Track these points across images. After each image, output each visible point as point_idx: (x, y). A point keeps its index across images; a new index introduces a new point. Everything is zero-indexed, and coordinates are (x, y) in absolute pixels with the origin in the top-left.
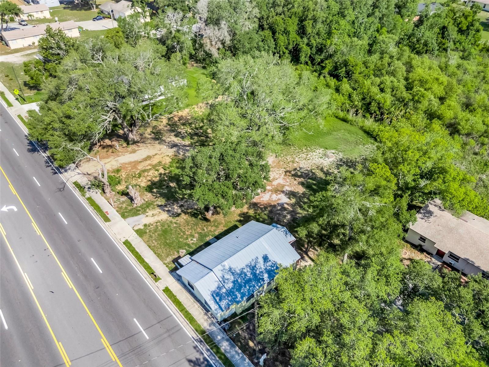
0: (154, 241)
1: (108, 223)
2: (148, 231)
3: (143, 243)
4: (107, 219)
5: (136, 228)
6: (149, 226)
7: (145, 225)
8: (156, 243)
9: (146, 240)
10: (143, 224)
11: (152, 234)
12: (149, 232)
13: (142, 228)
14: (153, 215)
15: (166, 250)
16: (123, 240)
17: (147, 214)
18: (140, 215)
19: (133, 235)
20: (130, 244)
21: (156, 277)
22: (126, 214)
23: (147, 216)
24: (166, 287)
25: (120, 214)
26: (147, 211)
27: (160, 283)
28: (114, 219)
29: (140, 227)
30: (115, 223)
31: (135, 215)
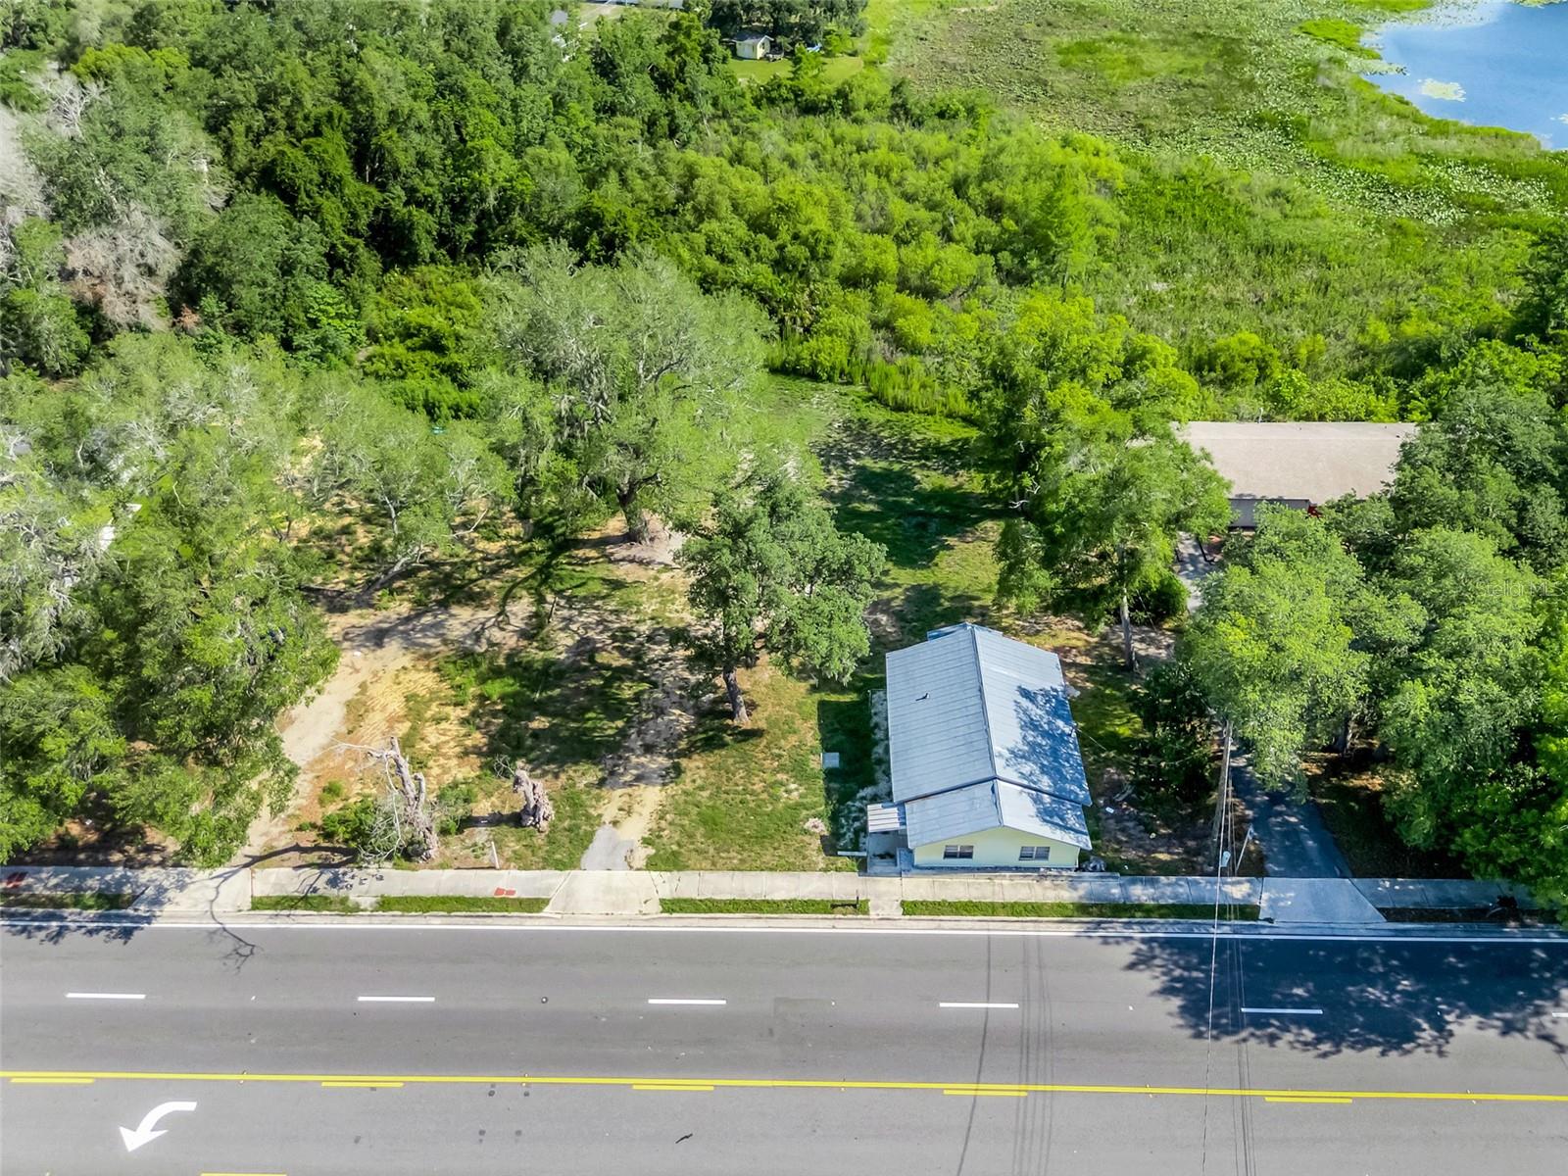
0: (723, 855)
1: (547, 909)
2: (675, 847)
3: (711, 876)
6: (659, 837)
8: (734, 854)
9: (706, 864)
10: (638, 844)
11: (692, 847)
14: (627, 810)
15: (775, 849)
16: (654, 908)
17: (607, 818)
18: (593, 833)
19: (659, 881)
20: (685, 901)
21: (855, 906)
22: (558, 856)
23: (615, 823)
24: (903, 903)
25: (544, 868)
26: (594, 813)
27: (876, 908)
28: (549, 889)
29: (642, 853)
30: (569, 894)
31: (583, 841)
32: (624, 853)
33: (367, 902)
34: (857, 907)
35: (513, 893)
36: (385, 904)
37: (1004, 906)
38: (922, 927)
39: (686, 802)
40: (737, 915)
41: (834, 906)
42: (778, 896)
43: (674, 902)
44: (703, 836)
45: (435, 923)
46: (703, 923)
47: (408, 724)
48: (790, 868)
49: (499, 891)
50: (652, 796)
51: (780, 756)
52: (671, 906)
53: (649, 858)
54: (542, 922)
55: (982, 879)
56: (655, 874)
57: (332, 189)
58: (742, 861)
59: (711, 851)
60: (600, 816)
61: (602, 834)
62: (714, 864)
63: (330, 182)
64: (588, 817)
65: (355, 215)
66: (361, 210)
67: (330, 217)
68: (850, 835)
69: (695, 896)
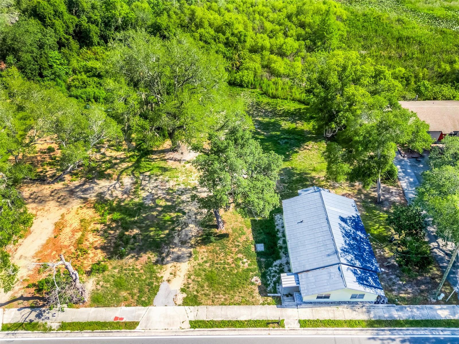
0: (217, 296)
1: (138, 327)
2: (195, 293)
3: (212, 308)
4: (131, 325)
5: (180, 302)
6: (188, 288)
7: (183, 290)
8: (221, 296)
9: (210, 302)
10: (179, 292)
11: (203, 292)
12: (197, 292)
13: (185, 295)
14: (174, 274)
15: (240, 293)
16: (187, 325)
17: (165, 278)
18: (159, 286)
19: (189, 311)
20: (201, 321)
21: (278, 323)
22: (143, 299)
23: (169, 281)
24: (300, 321)
25: (137, 306)
26: (159, 275)
27: (288, 324)
28: (139, 316)
29: (182, 296)
30: (148, 319)
31: (154, 290)
32: (172, 296)
33: (55, 325)
34: (279, 323)
35: (122, 319)
36: (63, 326)
37: (345, 322)
38: (309, 333)
39: (199, 269)
40: (225, 329)
41: (268, 323)
42: (242, 318)
43: (196, 322)
44: (208, 286)
45: (86, 336)
46: (209, 333)
47: (81, 233)
48: (247, 303)
49: (116, 318)
50: (184, 267)
51: (239, 246)
52: (195, 324)
53: (184, 299)
54: (136, 334)
55: (334, 308)
56: (187, 307)
57: (59, 17)
58: (225, 299)
59: (212, 294)
60: (162, 277)
61: (163, 286)
62: (213, 301)
63: (57, 14)
64: (157, 278)
65: (68, 27)
66: (70, 25)
67: (58, 27)
68: (272, 285)
69: (205, 319)
